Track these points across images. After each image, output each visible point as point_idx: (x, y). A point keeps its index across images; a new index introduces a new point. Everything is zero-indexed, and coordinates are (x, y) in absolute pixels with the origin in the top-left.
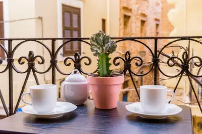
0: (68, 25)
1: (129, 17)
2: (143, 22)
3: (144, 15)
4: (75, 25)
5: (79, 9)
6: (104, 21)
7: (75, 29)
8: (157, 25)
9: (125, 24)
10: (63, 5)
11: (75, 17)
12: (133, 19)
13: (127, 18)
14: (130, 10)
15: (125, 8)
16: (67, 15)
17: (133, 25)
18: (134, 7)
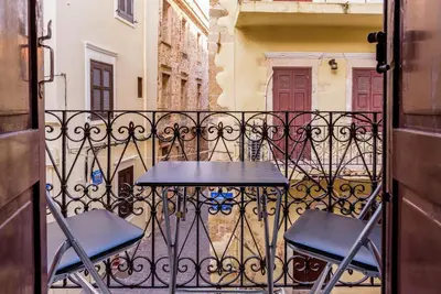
0: (97, 83)
1: (169, 76)
2: (184, 82)
3: (185, 74)
4: (106, 84)
5: (112, 66)
6: (140, 80)
7: (106, 89)
8: (199, 85)
9: (164, 83)
10: (92, 61)
11: (106, 74)
12: (172, 78)
13: (166, 77)
14: (170, 68)
15: (164, 66)
16: (97, 72)
17: (173, 84)
18: (174, 65)
